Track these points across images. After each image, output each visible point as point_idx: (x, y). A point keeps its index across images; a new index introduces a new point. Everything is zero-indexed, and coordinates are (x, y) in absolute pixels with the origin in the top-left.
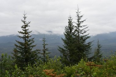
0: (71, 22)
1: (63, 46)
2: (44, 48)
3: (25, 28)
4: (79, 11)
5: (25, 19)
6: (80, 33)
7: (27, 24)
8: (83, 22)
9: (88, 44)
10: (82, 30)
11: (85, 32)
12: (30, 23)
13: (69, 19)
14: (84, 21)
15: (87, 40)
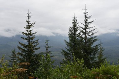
0: (76, 22)
1: (66, 49)
2: (47, 51)
3: (29, 28)
4: (87, 12)
5: (29, 19)
6: (87, 35)
7: (32, 25)
8: (90, 23)
9: (96, 46)
10: (89, 32)
11: (93, 34)
12: (34, 23)
13: (74, 19)
14: (92, 22)
15: (95, 42)
